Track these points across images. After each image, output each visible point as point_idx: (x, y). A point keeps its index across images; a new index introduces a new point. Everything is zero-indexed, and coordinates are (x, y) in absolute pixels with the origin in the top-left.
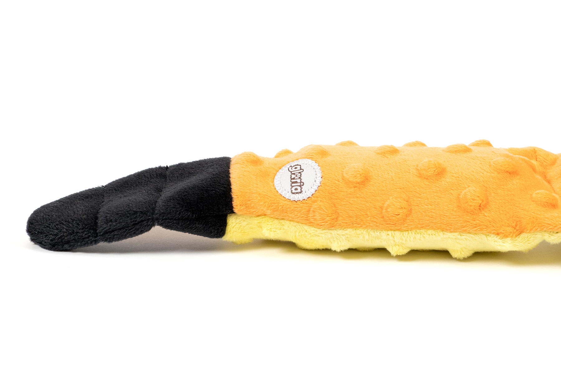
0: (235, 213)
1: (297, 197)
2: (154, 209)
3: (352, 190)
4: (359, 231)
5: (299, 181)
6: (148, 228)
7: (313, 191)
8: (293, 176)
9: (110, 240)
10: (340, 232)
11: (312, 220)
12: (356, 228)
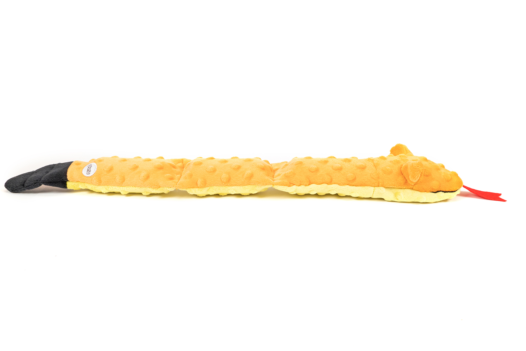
0: (68, 181)
1: (88, 175)
2: (41, 179)
3: (106, 173)
4: (109, 187)
5: (89, 170)
6: (40, 185)
7: (93, 174)
8: (88, 168)
9: (29, 189)
10: (103, 187)
11: (93, 183)
12: (108, 186)
